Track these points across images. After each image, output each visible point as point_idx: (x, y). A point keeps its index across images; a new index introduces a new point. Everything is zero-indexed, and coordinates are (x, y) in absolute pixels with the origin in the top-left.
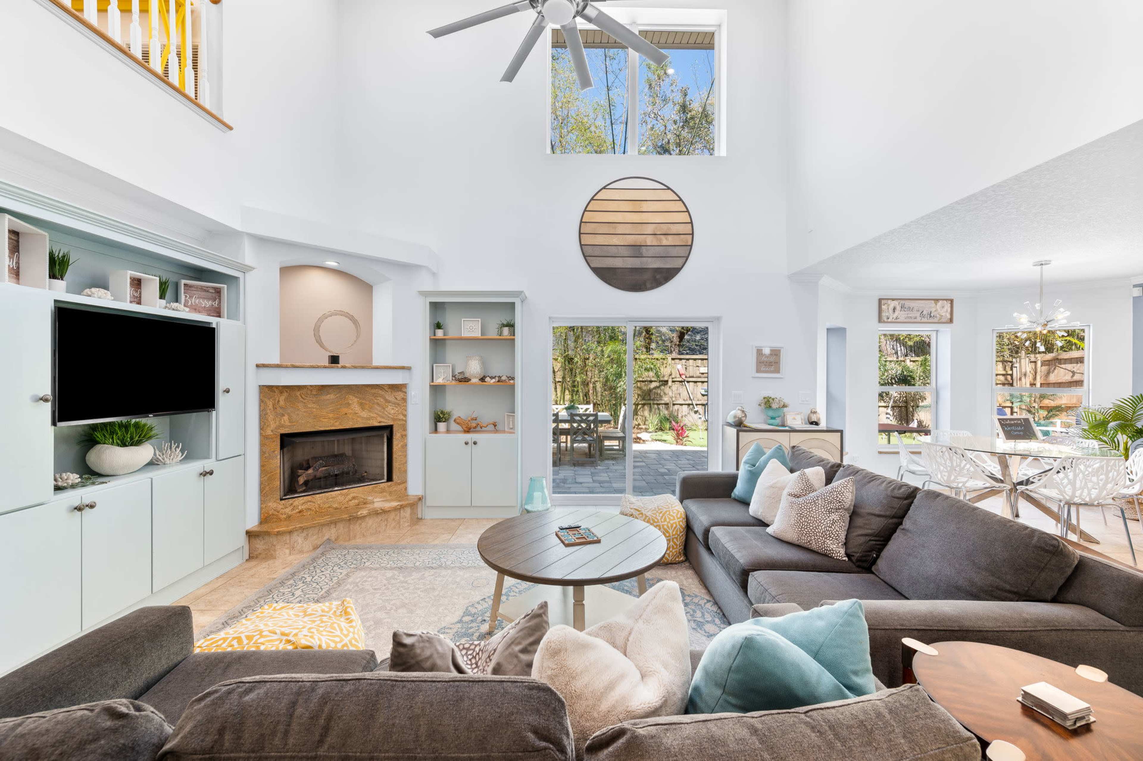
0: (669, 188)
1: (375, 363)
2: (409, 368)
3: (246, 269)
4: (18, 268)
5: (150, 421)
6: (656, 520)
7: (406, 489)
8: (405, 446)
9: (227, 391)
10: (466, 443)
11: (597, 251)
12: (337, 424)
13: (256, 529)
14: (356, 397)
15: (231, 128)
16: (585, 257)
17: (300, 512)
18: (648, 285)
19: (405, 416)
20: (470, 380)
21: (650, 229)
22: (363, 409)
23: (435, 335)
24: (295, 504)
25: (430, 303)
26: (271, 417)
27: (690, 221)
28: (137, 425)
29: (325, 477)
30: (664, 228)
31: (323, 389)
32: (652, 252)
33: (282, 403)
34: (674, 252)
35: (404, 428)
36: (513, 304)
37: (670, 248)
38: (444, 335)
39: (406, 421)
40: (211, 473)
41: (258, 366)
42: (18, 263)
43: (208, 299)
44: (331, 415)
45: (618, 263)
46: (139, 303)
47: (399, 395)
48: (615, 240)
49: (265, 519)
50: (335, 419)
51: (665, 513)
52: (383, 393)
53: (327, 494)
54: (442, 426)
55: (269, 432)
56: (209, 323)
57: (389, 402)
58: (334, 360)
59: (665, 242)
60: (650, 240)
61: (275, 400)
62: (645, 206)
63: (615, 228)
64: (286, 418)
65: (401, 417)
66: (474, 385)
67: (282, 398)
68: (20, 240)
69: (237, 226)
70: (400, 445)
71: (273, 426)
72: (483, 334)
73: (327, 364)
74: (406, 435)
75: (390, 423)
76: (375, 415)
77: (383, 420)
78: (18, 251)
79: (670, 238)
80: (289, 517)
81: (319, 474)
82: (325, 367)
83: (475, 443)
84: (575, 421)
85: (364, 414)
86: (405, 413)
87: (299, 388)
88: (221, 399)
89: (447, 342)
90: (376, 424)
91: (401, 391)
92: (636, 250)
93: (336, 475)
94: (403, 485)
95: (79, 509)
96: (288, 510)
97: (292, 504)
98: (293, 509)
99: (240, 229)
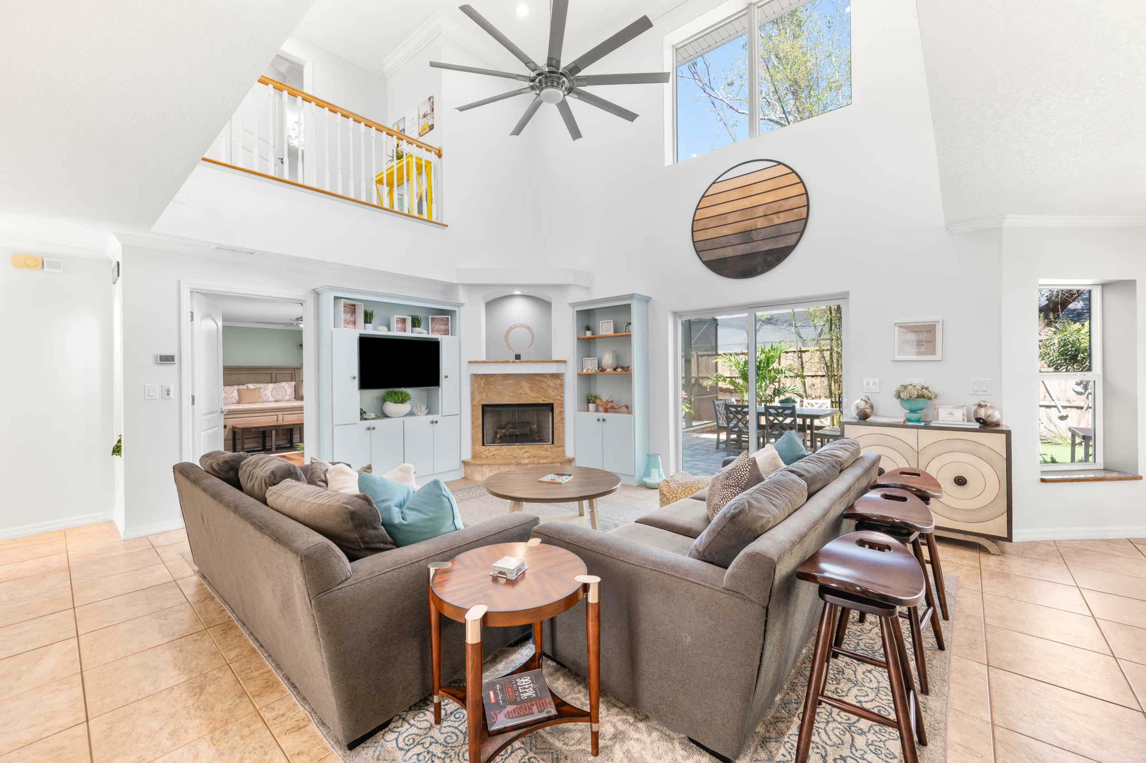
0: (780, 163)
1: (554, 359)
2: (565, 362)
3: (460, 305)
4: (355, 321)
5: (409, 391)
6: (676, 492)
7: (564, 452)
8: (563, 419)
9: (446, 377)
10: (598, 420)
11: (709, 245)
12: (515, 400)
13: (469, 461)
14: (527, 382)
15: (447, 226)
16: (697, 252)
17: (493, 455)
18: (759, 269)
19: (562, 397)
20: (606, 370)
21: (760, 211)
22: (532, 391)
23: (585, 335)
24: (490, 449)
25: (577, 311)
26: (476, 394)
27: (804, 192)
28: (402, 393)
29: (510, 436)
30: (776, 207)
31: (506, 376)
32: (762, 234)
33: (482, 385)
34: (787, 229)
35: (562, 405)
36: (629, 305)
37: (783, 226)
38: (593, 335)
39: (563, 401)
40: (436, 422)
41: (470, 362)
42: (355, 318)
43: (444, 325)
44: (511, 394)
45: (729, 252)
46: (405, 331)
47: (558, 382)
48: (726, 231)
49: (474, 456)
50: (513, 397)
51: (688, 488)
52: (545, 380)
53: (509, 446)
54: (592, 406)
55: (475, 403)
56: (438, 339)
57: (550, 386)
58: (518, 357)
59: (776, 221)
60: (760, 223)
61: (478, 383)
62: (756, 189)
63: (726, 218)
64: (485, 394)
65: (559, 398)
66: (610, 374)
67: (482, 382)
68: (356, 309)
69: (455, 281)
70: (558, 418)
71: (477, 399)
72: (615, 331)
73: (514, 359)
74: (563, 412)
75: (551, 402)
76: (540, 396)
77: (546, 399)
78: (355, 313)
79: (782, 215)
80: (487, 457)
81: (507, 433)
82: (513, 362)
83: (604, 420)
84: (771, 414)
85: (533, 395)
86: (562, 394)
87: (492, 375)
88: (443, 381)
89: (597, 340)
90: (541, 402)
91: (559, 378)
92: (746, 236)
93: (517, 435)
94: (562, 448)
95: (368, 429)
96: (486, 453)
97: (488, 449)
98: (489, 453)
99: (455, 282)
